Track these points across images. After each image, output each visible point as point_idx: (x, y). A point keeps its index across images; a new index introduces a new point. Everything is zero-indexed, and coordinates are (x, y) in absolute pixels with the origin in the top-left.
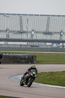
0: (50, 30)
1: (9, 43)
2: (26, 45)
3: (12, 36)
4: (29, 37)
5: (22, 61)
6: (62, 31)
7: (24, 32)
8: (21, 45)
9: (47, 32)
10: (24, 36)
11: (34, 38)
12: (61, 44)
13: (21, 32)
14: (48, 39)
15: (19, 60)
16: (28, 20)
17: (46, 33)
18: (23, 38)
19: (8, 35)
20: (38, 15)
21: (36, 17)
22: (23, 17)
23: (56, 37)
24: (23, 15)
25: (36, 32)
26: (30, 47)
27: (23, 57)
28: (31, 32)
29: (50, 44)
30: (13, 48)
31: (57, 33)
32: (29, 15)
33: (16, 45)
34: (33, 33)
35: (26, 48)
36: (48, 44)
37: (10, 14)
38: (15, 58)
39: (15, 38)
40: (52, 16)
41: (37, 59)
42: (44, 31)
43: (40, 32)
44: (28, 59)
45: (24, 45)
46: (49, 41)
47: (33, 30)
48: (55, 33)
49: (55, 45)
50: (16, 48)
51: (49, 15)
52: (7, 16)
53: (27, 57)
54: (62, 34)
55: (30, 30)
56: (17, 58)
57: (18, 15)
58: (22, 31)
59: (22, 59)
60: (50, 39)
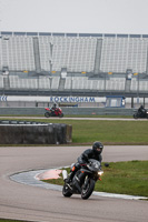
0: (104, 68)
1: (10, 98)
2: (48, 103)
3: (16, 83)
4: (55, 85)
5: (40, 138)
6: (129, 71)
7: (43, 74)
8: (37, 104)
9: (97, 72)
10: (44, 83)
11: (67, 86)
12: (128, 100)
13: (37, 74)
14: (98, 88)
15: (32, 136)
16: (51, 46)
17: (93, 76)
18: (41, 87)
19: (7, 81)
20: (75, 35)
21: (71, 39)
22: (42, 40)
23: (118, 84)
24: (41, 34)
25: (72, 74)
27: (41, 130)
28: (59, 74)
29: (104, 99)
30: (19, 110)
31: (119, 74)
32: (54, 34)
33: (25, 102)
34: (64, 75)
36: (98, 99)
37: (10, 33)
38: (23, 133)
39: (23, 86)
41: (75, 134)
42: (89, 70)
43: (79, 74)
44: (53, 134)
45: (44, 103)
46: (100, 94)
47: (64, 69)
48: (114, 74)
49: (114, 102)
50: (26, 110)
52: (5, 36)
53: (50, 130)
54: (130, 76)
55: (56, 68)
56: (28, 133)
57: (29, 34)
58: (38, 71)
59: (40, 134)
60: (102, 88)
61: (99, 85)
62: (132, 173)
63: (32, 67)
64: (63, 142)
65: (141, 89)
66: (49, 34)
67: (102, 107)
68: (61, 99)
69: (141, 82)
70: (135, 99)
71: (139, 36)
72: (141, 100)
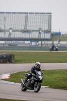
0: (29, 28)
2: (4, 44)
4: (7, 36)
6: (40, 29)
7: (1, 31)
9: (25, 30)
10: (2, 35)
11: (12, 36)
12: (40, 42)
14: (26, 37)
16: (5, 18)
17: (24, 31)
20: (16, 13)
21: (14, 15)
23: (35, 35)
25: (14, 31)
26: (7, 45)
27: (1, 57)
28: (8, 31)
29: (29, 42)
31: (36, 31)
32: (6, 13)
34: (11, 31)
35: (3, 47)
36: (26, 42)
40: (30, 13)
41: (16, 58)
42: (22, 29)
43: (18, 31)
44: (6, 58)
45: (2, 44)
46: (27, 40)
47: (11, 29)
48: (33, 31)
49: (34, 43)
51: (27, 13)
53: (5, 56)
54: (40, 32)
55: (7, 28)
60: (28, 37)
61: (27, 36)
65: (46, 37)
66: (4, 13)
67: (28, 46)
68: (10, 42)
69: (46, 34)
70: (43, 42)
71: (45, 13)
72: (46, 42)
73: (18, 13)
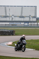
0: (23, 15)
2: (9, 24)
3: (0, 19)
4: (11, 20)
5: (7, 34)
6: (30, 16)
7: (7, 17)
8: (6, 25)
9: (21, 16)
10: (8, 19)
11: (14, 20)
12: (30, 23)
13: (6, 17)
14: (22, 20)
16: (10, 9)
20: (16, 6)
21: (15, 7)
22: (7, 8)
23: (27, 19)
24: (7, 6)
27: (7, 32)
28: (11, 17)
30: (1, 26)
32: (10, 6)
33: (3, 24)
34: (13, 17)
35: (9, 26)
36: (22, 23)
38: (2, 32)
39: (2, 20)
40: (24, 6)
42: (19, 16)
43: (17, 16)
44: (10, 32)
45: (8, 24)
47: (13, 15)
48: (26, 17)
49: (26, 24)
50: (3, 26)
53: (9, 32)
54: (30, 17)
55: (11, 15)
56: (3, 32)
57: (4, 6)
59: (7, 33)
60: (23, 20)
62: (31, 43)
63: (4, 15)
64: (13, 35)
65: (33, 20)
66: (9, 6)
68: (12, 23)
69: (33, 19)
70: (32, 23)
72: (33, 23)
73: (17, 6)
